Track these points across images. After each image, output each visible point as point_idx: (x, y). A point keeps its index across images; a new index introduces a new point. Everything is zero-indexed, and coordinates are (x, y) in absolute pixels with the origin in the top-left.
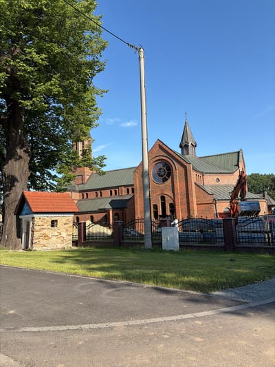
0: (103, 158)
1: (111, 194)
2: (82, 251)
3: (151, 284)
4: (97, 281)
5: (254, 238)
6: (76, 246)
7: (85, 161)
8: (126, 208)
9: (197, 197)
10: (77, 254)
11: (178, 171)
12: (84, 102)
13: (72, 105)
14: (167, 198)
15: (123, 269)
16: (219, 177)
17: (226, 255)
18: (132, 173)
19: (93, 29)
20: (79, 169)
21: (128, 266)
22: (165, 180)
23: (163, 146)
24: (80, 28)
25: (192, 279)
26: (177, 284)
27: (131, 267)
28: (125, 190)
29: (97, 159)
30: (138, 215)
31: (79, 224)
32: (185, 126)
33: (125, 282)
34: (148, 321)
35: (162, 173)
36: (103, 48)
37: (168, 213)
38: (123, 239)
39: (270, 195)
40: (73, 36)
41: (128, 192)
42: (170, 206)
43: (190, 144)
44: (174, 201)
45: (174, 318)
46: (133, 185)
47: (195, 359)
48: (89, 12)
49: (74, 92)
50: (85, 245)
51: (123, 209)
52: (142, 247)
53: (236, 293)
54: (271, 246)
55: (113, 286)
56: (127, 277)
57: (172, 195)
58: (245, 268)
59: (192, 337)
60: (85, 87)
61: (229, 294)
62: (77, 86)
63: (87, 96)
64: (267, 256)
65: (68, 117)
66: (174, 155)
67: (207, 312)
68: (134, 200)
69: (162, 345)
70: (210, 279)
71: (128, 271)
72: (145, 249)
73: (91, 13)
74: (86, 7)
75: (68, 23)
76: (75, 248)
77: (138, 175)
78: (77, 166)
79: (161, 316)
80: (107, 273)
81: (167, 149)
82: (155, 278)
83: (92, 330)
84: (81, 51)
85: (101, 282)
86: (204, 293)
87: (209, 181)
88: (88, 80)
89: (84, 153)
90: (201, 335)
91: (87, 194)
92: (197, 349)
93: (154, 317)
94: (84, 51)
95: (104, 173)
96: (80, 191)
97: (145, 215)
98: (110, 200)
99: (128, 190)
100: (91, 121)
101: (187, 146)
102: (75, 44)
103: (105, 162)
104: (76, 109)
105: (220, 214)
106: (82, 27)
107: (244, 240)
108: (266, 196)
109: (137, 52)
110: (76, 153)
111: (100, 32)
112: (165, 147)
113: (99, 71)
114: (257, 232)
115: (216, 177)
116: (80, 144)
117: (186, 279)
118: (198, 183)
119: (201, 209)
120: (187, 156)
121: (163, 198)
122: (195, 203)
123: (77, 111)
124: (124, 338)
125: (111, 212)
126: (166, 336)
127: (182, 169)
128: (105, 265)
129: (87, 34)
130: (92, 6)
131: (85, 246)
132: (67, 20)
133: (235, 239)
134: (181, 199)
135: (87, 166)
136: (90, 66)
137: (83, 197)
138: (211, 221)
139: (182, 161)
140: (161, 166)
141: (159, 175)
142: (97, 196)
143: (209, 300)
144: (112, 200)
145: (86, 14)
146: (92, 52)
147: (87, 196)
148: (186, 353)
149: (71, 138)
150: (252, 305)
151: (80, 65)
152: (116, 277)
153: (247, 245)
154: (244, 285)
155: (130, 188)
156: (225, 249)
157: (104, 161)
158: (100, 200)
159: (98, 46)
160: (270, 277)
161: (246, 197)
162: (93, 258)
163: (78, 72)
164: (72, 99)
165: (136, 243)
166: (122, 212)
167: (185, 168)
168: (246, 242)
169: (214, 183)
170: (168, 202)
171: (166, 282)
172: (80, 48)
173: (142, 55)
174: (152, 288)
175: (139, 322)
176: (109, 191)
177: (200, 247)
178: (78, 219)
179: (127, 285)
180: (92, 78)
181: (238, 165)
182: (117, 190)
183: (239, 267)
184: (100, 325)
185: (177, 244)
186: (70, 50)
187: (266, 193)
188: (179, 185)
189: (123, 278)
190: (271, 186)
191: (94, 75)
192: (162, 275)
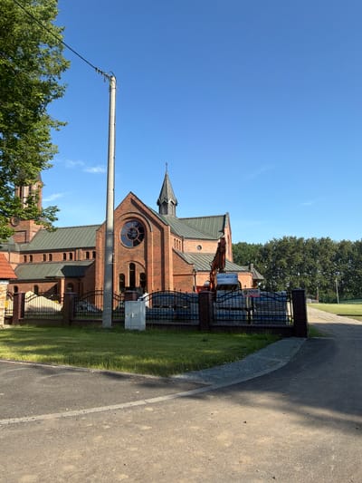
0: (55, 210)
1: (65, 258)
2: (17, 331)
3: (101, 369)
4: (30, 366)
5: (233, 315)
6: (10, 323)
7: (29, 211)
8: (83, 276)
9: (174, 267)
10: (8, 334)
11: (153, 233)
12: (33, 135)
13: (15, 135)
14: (137, 266)
15: (69, 351)
16: (201, 243)
17: (200, 335)
18: (94, 231)
19: (51, 43)
20: (22, 223)
21: (75, 349)
22: (136, 243)
23: (136, 201)
24: (33, 38)
25: (152, 361)
26: (133, 367)
27: (79, 348)
28: (83, 253)
29: (47, 210)
30: (99, 286)
31: (16, 295)
32: (165, 180)
33: (68, 366)
34: (88, 411)
35: (134, 235)
36: (64, 68)
37: (138, 284)
38: (75, 316)
39: (257, 269)
40: (23, 47)
41: (88, 256)
42: (141, 277)
43: (169, 202)
44: (146, 270)
45: (122, 406)
46: (94, 248)
47: (136, 449)
48: (46, 19)
49: (20, 119)
50: (22, 322)
51: (79, 278)
52: (100, 326)
53: (200, 376)
54: (251, 324)
55: (50, 372)
56: (70, 361)
57: (143, 263)
58: (217, 349)
59: (139, 426)
60: (35, 115)
61: (192, 377)
62: (23, 112)
63: (38, 127)
64: (244, 336)
65: (9, 151)
66: (150, 213)
67: (161, 398)
68: (95, 266)
69: (100, 437)
70: (172, 361)
71: (74, 354)
72: (102, 328)
73: (50, 22)
74: (43, 13)
75: (17, 28)
76: (8, 327)
77: (102, 235)
78: (18, 218)
79: (106, 405)
80: (45, 356)
81: (141, 205)
82: (107, 361)
83: (11, 426)
84: (32, 67)
85: (36, 367)
86: (163, 377)
87: (190, 247)
88: (40, 106)
89: (29, 201)
90: (149, 422)
91: (31, 257)
92: (141, 439)
93: (97, 406)
94: (36, 68)
95: (55, 230)
96: (21, 252)
97: (105, 286)
98: (62, 266)
99: (88, 254)
100: (42, 161)
101: (165, 204)
102: (26, 58)
103: (57, 215)
104: (21, 142)
105: (198, 287)
106: (36, 37)
107: (221, 318)
108: (252, 269)
109: (107, 80)
110: (17, 200)
111: (62, 48)
112: (138, 203)
113: (56, 97)
114: (236, 309)
115: (197, 243)
116: (26, 189)
117: (145, 361)
118: (176, 249)
119: (178, 281)
120: (165, 216)
121: (132, 266)
122: (171, 274)
123: (23, 145)
124: (53, 432)
125: (63, 281)
126: (107, 427)
127: (158, 232)
128: (45, 347)
129: (43, 48)
130: (51, 13)
131: (21, 325)
132: (15, 24)
133: (211, 315)
134: (155, 268)
135: (32, 219)
136: (45, 88)
137: (25, 260)
138: (186, 295)
139: (159, 222)
140: (132, 225)
141: (130, 236)
142: (45, 259)
143: (167, 384)
144: (65, 266)
145: (43, 22)
146: (49, 71)
147: (31, 259)
148: (127, 444)
149: (11, 180)
150: (214, 388)
151: (29, 86)
152: (56, 361)
153: (225, 324)
154: (211, 367)
155: (91, 252)
156: (199, 329)
157: (57, 213)
158: (50, 266)
159: (57, 65)
160: (241, 358)
161: (225, 269)
162: (30, 339)
163: (26, 93)
164: (16, 128)
165: (92, 321)
166: (78, 281)
167: (162, 229)
168: (223, 320)
169: (195, 250)
170: (139, 271)
171: (119, 366)
172: (31, 63)
173: (113, 86)
174: (101, 373)
175: (76, 413)
176: (62, 254)
177: (171, 325)
178: (16, 289)
179: (69, 370)
180: (46, 104)
181: (223, 231)
182: (73, 253)
183: (210, 348)
184: (23, 419)
185: (143, 322)
186: (18, 64)
187: (252, 265)
188: (153, 251)
189: (65, 361)
190: (259, 258)
191: (49, 101)
192: (116, 357)
